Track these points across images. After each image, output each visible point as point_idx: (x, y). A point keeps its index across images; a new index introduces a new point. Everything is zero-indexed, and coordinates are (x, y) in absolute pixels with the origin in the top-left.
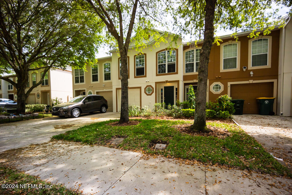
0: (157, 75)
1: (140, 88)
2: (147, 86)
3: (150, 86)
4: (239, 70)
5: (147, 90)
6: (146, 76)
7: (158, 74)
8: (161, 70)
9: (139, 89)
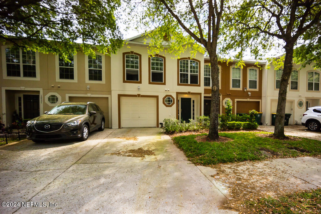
0: (178, 85)
1: (157, 97)
2: (167, 96)
3: (171, 96)
4: (242, 90)
5: (166, 100)
6: (165, 84)
7: (180, 83)
8: (183, 79)
9: (156, 99)
